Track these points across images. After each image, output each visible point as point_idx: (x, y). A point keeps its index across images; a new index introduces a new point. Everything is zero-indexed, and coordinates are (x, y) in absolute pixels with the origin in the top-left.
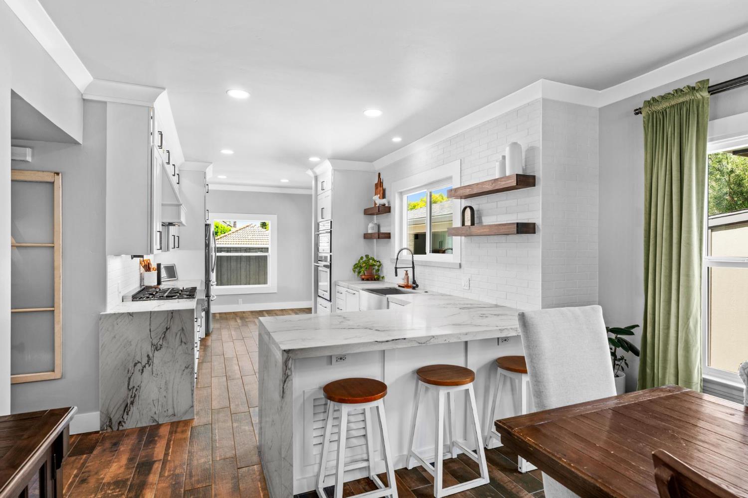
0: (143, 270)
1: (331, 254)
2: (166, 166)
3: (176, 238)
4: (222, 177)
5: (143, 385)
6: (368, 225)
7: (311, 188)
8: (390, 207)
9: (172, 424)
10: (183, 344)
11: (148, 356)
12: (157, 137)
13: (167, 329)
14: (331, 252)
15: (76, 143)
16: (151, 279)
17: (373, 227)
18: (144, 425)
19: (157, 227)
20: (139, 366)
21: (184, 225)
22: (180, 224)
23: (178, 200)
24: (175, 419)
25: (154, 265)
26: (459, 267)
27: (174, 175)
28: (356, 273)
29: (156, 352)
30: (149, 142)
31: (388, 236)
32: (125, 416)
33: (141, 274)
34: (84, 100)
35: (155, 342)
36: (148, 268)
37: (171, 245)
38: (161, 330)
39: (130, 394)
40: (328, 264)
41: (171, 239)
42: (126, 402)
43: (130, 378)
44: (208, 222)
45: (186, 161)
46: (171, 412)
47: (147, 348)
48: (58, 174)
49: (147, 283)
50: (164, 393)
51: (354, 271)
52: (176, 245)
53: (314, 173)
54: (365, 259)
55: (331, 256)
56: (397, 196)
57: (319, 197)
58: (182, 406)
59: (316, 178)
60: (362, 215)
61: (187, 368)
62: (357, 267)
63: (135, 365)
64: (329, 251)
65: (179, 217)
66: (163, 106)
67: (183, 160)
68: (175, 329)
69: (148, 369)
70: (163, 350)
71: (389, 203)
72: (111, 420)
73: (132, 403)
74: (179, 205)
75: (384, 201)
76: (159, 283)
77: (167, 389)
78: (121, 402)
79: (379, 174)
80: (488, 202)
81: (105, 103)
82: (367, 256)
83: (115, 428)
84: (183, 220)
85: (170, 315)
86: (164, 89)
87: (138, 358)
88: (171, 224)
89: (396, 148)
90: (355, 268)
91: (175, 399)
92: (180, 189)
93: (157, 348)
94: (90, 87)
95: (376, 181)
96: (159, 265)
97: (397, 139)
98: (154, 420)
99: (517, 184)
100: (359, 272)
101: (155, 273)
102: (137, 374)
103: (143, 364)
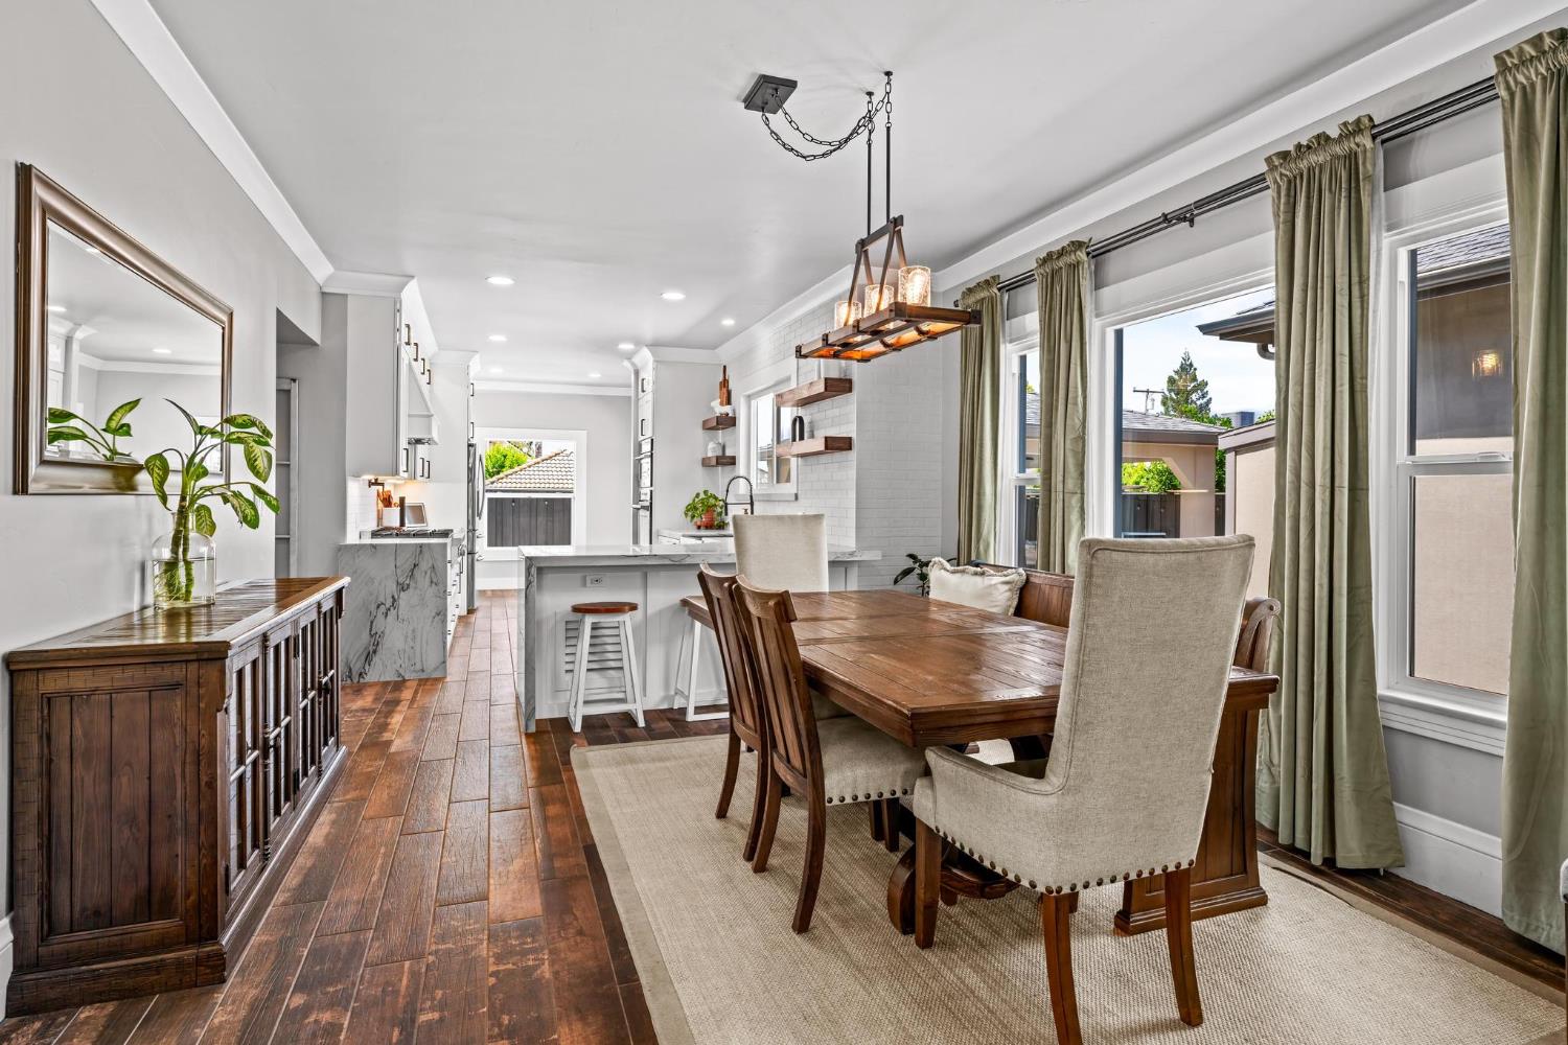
0: (381, 505)
1: (652, 489)
2: (414, 363)
3: (426, 464)
4: (496, 371)
5: (387, 632)
6: (707, 445)
7: (630, 386)
8: (735, 418)
9: (420, 680)
10: (433, 585)
11: (393, 597)
12: (404, 330)
13: (415, 566)
14: (651, 485)
15: (315, 344)
16: (392, 518)
17: (714, 448)
18: (388, 679)
19: (403, 444)
20: (383, 609)
21: (436, 443)
22: (430, 441)
23: (428, 410)
24: (424, 676)
25: (396, 500)
26: (794, 498)
27: (423, 373)
28: (689, 518)
29: (402, 593)
30: (395, 342)
31: (732, 461)
32: (367, 667)
33: (378, 511)
34: (323, 294)
35: (401, 580)
36: (387, 502)
37: (419, 472)
38: (408, 566)
39: (373, 641)
40: (648, 504)
41: (419, 462)
42: (366, 652)
43: (372, 623)
44: (472, 441)
45: (439, 349)
46: (418, 667)
47: (392, 587)
48: (294, 380)
49: (386, 523)
50: (412, 644)
51: (686, 515)
52: (426, 474)
53: (633, 364)
54: (702, 496)
55: (651, 492)
56: (743, 401)
57: (640, 402)
58: (431, 661)
59: (637, 373)
60: (700, 431)
61: (438, 615)
62: (691, 509)
63: (378, 607)
64: (649, 484)
65: (430, 432)
66: (411, 295)
67: (436, 348)
68: (424, 565)
69: (393, 612)
70: (411, 590)
71: (734, 411)
72: (350, 670)
73: (375, 652)
74: (430, 416)
75: (727, 409)
76: (402, 524)
77: (414, 638)
78: (361, 650)
79: (725, 367)
80: (819, 412)
81: (346, 295)
82: (705, 492)
83: (355, 681)
84: (435, 435)
85: (418, 549)
86: (413, 277)
87: (382, 599)
88: (419, 441)
89: (728, 336)
90: (688, 510)
91: (424, 651)
92: (431, 392)
93: (403, 588)
94: (330, 278)
95: (721, 379)
96: (402, 500)
97: (728, 322)
98: (400, 675)
99: (826, 389)
100: (693, 517)
101: (396, 511)
102: (380, 617)
103: (388, 606)
